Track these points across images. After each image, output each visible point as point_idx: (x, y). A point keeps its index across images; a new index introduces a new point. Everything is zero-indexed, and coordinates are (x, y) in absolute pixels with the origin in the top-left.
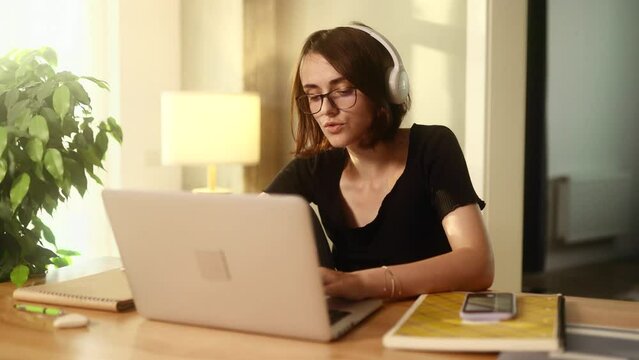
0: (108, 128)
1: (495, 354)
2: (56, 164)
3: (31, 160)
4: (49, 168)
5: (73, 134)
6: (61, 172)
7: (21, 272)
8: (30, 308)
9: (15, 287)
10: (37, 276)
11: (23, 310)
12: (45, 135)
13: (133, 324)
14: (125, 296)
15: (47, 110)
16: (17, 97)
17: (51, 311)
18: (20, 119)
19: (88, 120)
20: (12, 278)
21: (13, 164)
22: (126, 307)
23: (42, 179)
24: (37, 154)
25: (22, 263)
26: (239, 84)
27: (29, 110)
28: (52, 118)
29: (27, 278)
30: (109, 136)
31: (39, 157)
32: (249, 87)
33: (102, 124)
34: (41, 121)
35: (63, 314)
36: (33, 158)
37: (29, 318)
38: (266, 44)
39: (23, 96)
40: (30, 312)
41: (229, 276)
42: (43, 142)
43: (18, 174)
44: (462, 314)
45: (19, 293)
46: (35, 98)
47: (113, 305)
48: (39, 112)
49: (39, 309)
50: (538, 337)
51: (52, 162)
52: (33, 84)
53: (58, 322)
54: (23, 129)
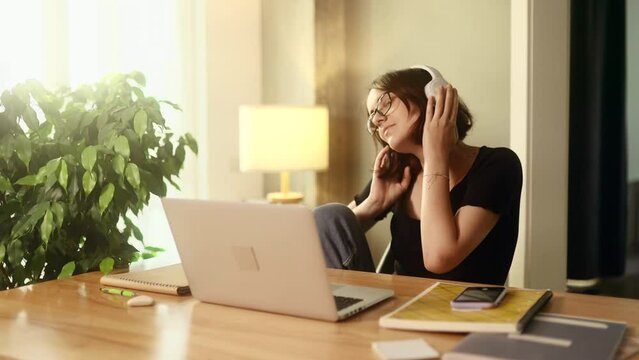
0: (186, 142)
1: (464, 334)
2: (134, 175)
3: (116, 174)
4: (129, 179)
5: (156, 149)
6: (138, 182)
7: (108, 263)
8: (111, 290)
9: (103, 274)
10: (121, 266)
11: (106, 292)
12: (127, 152)
13: (189, 305)
14: (184, 283)
15: (130, 130)
16: (106, 120)
17: (126, 293)
18: (108, 139)
19: (169, 136)
20: (101, 267)
21: (101, 176)
22: (184, 293)
23: (124, 187)
24: (120, 168)
25: (110, 256)
26: (311, 97)
27: (115, 132)
28: (133, 137)
29: (112, 268)
30: (187, 148)
31: (122, 171)
32: (321, 100)
33: (181, 138)
34: (124, 140)
35: (135, 296)
36: (117, 171)
37: (110, 298)
38: (337, 58)
39: (111, 119)
40: (111, 294)
41: (258, 268)
42: (125, 158)
43: (105, 184)
44: (452, 303)
45: (105, 279)
46: (121, 121)
47: (174, 290)
48: (122, 133)
49: (118, 291)
50: (505, 321)
51: (132, 175)
52: (119, 108)
53: (130, 302)
54: (109, 148)
